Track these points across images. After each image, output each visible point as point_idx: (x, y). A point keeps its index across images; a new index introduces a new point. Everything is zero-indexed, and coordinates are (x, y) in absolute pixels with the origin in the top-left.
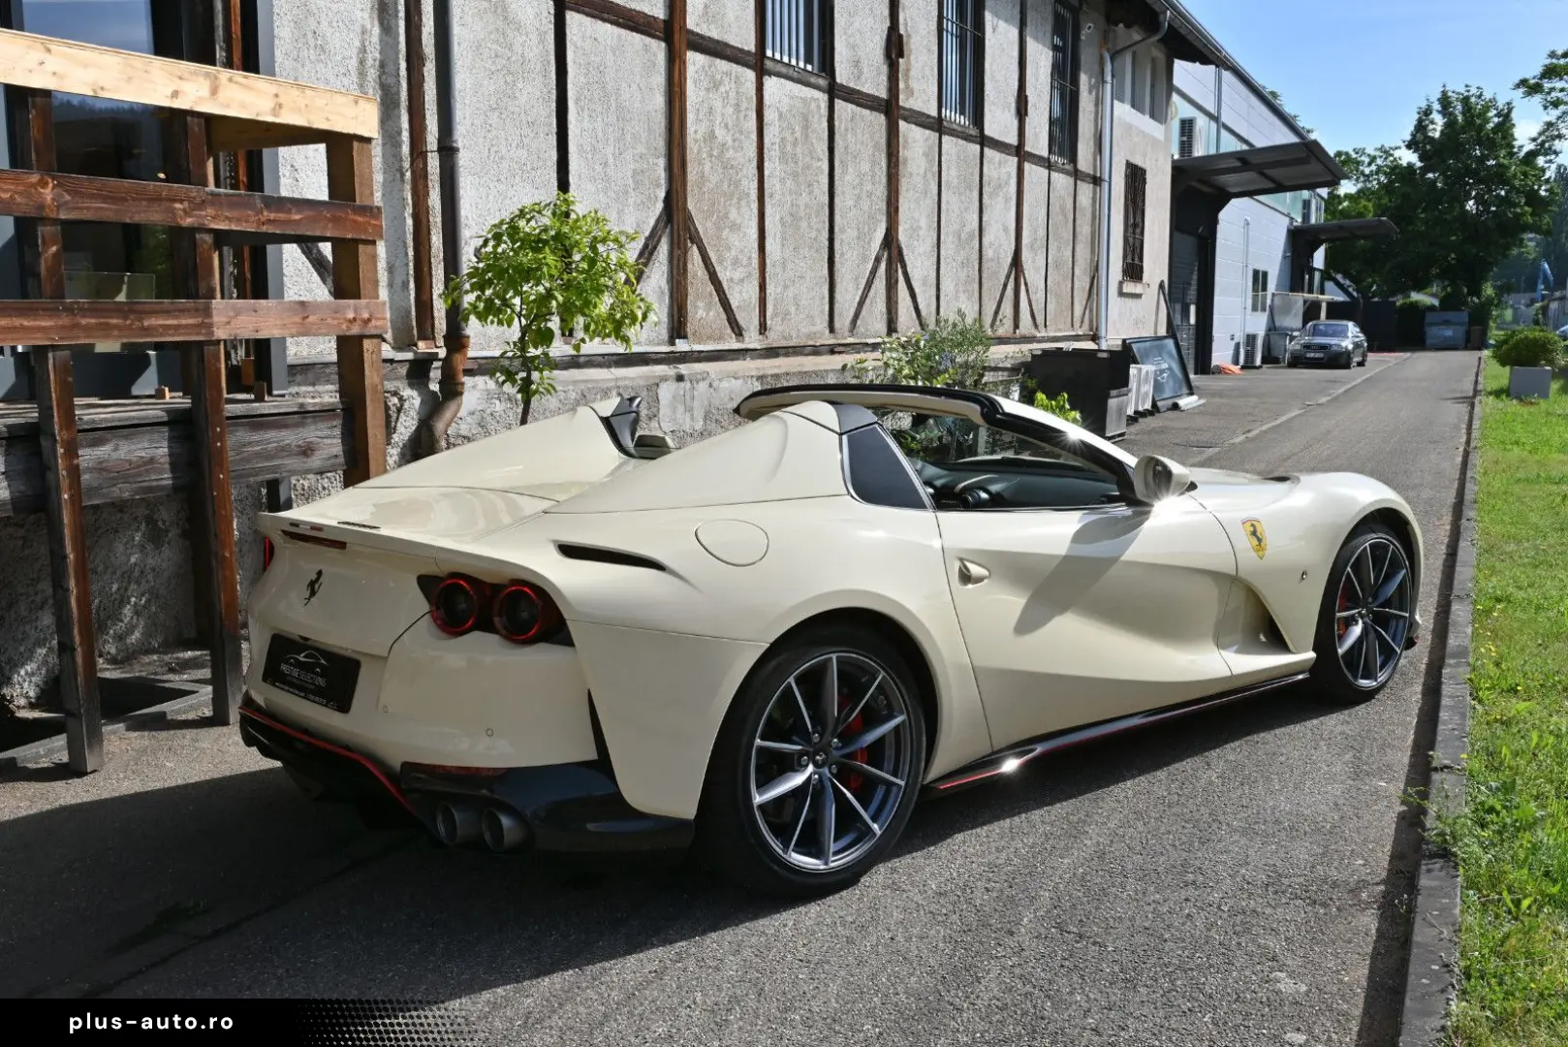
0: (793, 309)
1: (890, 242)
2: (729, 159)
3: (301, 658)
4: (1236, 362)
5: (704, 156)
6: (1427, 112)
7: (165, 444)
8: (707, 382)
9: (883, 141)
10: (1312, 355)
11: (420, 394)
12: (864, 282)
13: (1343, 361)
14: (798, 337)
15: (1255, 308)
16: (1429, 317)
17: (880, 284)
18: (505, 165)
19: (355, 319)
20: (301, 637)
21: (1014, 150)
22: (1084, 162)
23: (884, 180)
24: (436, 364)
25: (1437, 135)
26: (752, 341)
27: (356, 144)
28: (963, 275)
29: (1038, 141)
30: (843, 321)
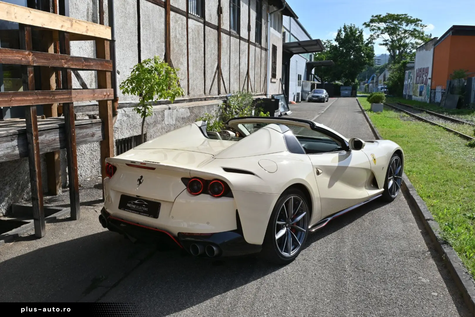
0: (195, 87)
1: (219, 68)
2: (180, 44)
3: (136, 202)
4: (294, 100)
5: (174, 42)
6: (340, 31)
7: (58, 135)
8: (176, 110)
9: (217, 38)
10: (314, 99)
12: (212, 79)
13: (323, 100)
14: (197, 96)
15: (298, 85)
16: (342, 88)
17: (216, 80)
18: (124, 45)
19: (106, 95)
20: (137, 196)
21: (247, 41)
22: (263, 45)
23: (217, 50)
25: (343, 37)
26: (186, 97)
27: (105, 41)
28: (235, 77)
29: (253, 39)
30: (207, 91)
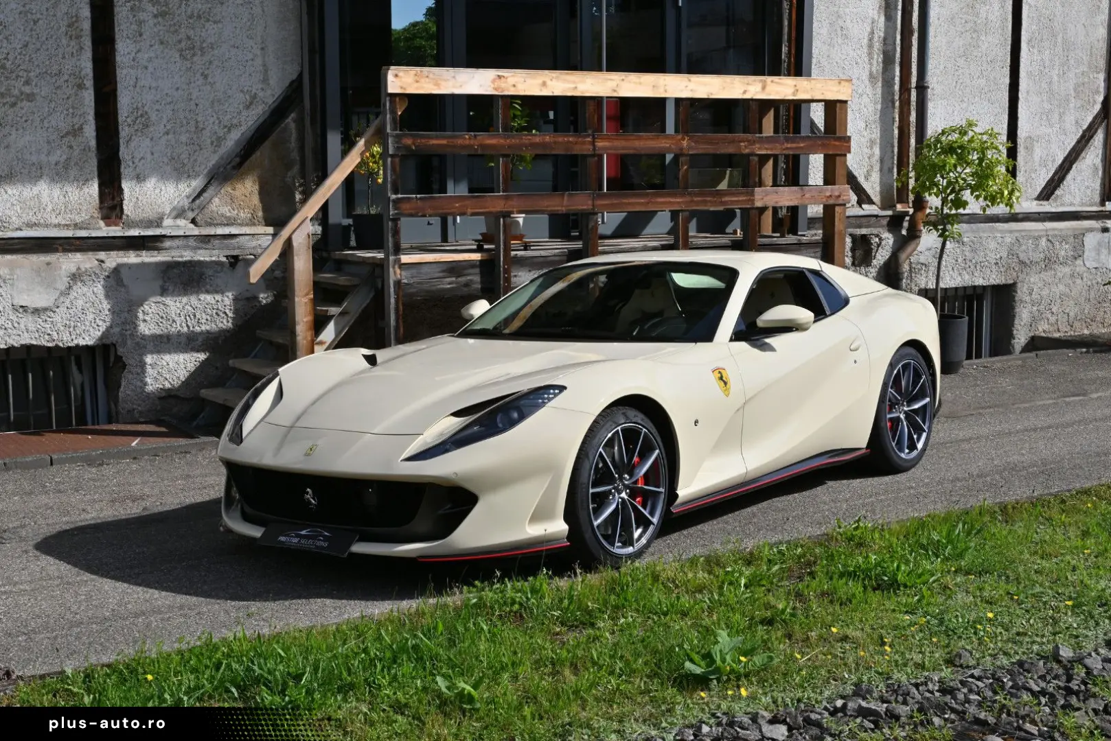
11: (894, 236)
19: (831, 196)
24: (907, 218)
27: (838, 105)
